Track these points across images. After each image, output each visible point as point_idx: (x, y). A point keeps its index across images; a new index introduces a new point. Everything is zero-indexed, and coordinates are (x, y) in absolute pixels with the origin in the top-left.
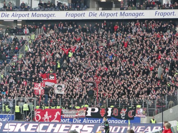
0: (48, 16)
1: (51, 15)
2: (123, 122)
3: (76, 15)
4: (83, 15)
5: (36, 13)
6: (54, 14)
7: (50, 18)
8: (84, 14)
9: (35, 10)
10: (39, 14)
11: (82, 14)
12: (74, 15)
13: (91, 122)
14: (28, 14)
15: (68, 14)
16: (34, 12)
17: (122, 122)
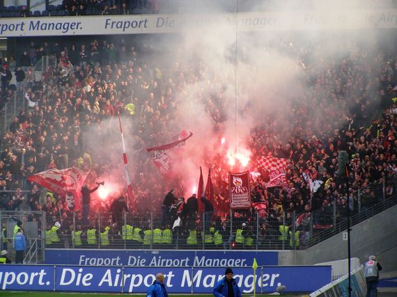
0: (66, 27)
1: (71, 26)
2: (240, 264)
3: (127, 25)
4: (143, 23)
5: (39, 22)
6: (78, 24)
7: (70, 33)
8: (146, 21)
9: (37, 14)
10: (46, 24)
11: (140, 22)
12: (123, 25)
13: (169, 264)
14: (23, 24)
15: (109, 22)
16: (35, 20)
17: (236, 263)
